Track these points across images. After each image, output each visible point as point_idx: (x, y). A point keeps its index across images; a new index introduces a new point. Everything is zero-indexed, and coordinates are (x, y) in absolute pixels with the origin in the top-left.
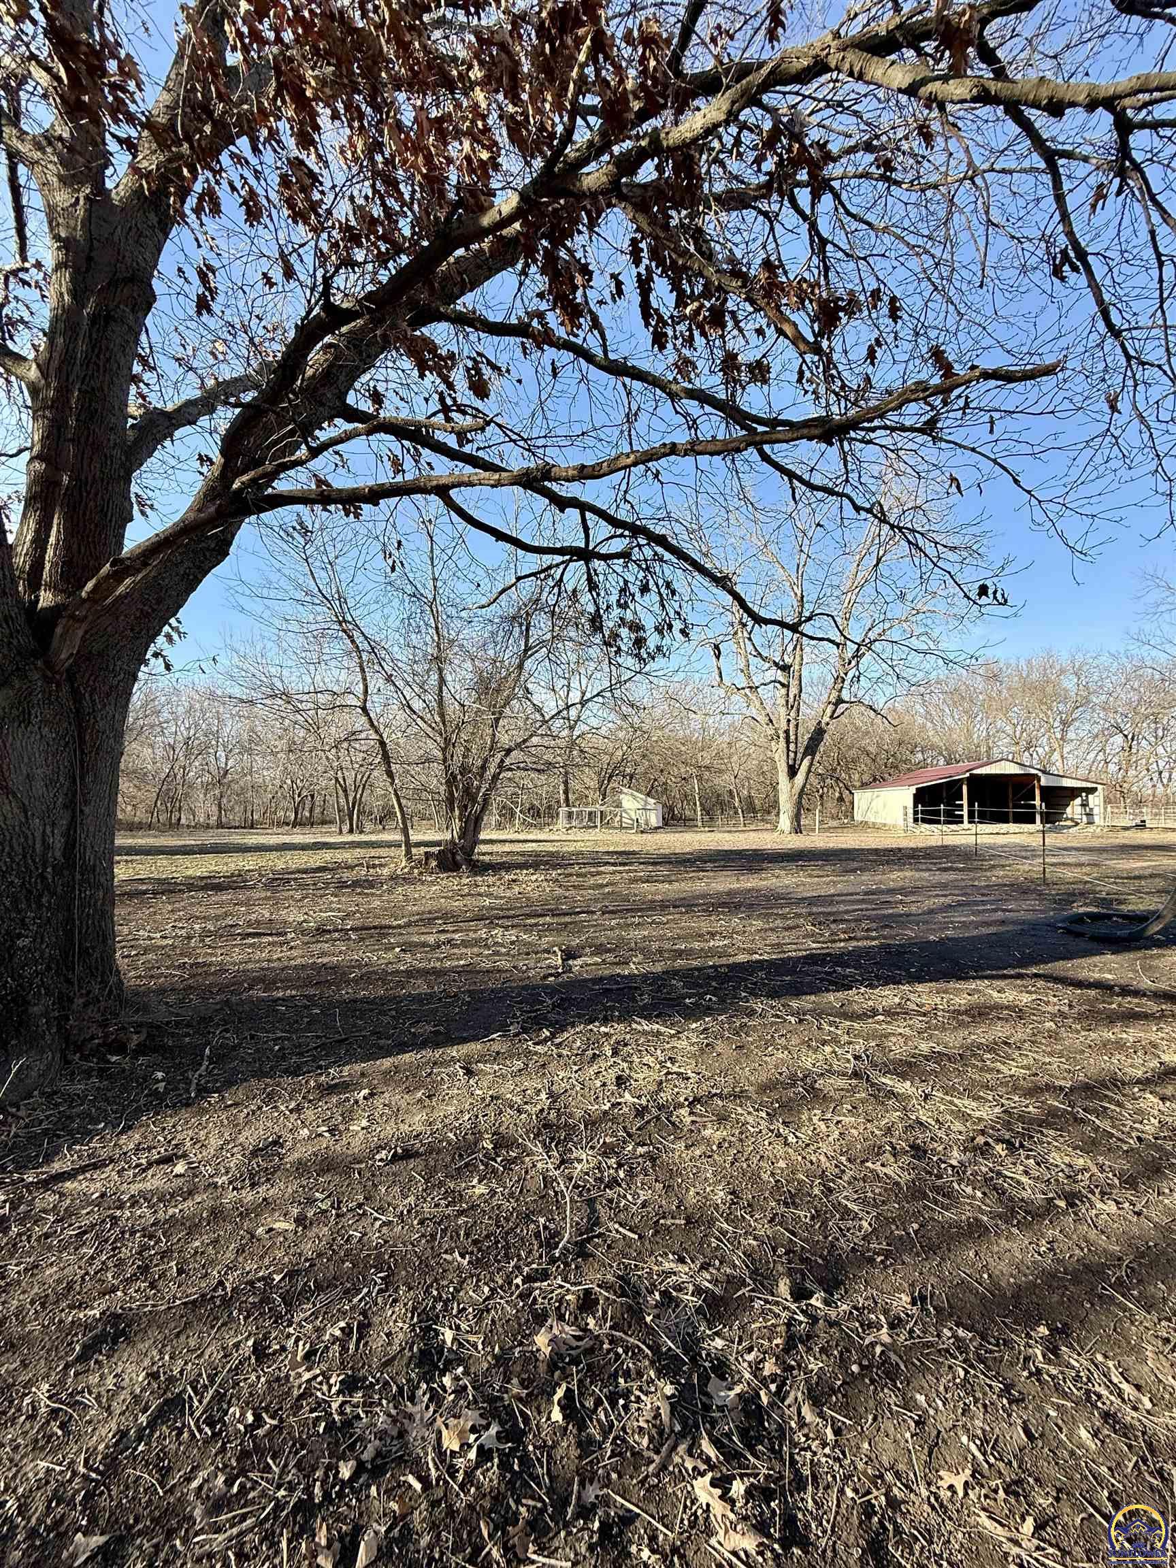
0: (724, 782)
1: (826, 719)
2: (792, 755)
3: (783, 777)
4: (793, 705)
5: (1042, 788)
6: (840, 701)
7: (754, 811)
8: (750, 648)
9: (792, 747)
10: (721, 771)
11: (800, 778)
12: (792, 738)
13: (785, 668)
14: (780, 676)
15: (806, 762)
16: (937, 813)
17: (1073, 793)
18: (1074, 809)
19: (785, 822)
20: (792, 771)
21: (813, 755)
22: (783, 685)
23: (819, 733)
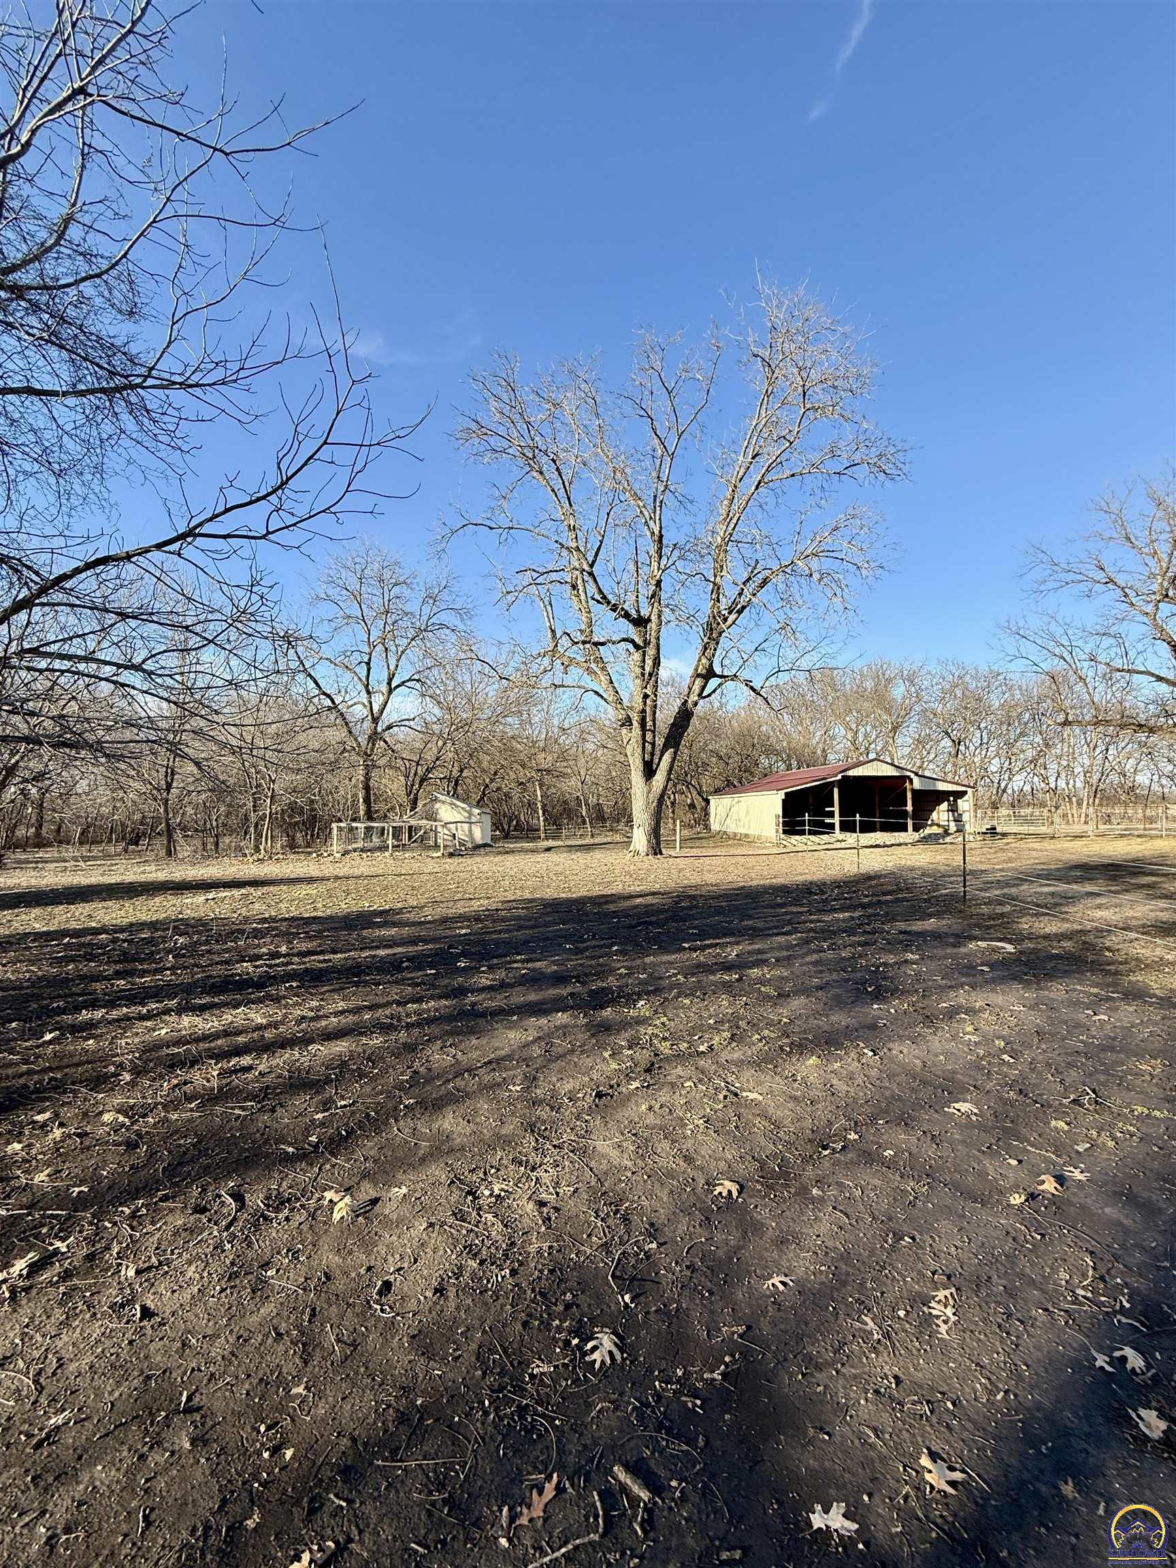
0: (570, 787)
1: (694, 698)
2: (648, 747)
3: (637, 777)
4: (650, 677)
5: (913, 791)
6: (710, 674)
7: (603, 820)
8: (592, 589)
9: (649, 736)
10: (564, 775)
11: (659, 778)
12: (649, 724)
13: (640, 622)
14: (633, 632)
15: (667, 757)
16: (803, 823)
17: (940, 796)
18: (941, 814)
19: (640, 839)
20: (649, 771)
21: (676, 746)
22: (637, 647)
23: (684, 716)
